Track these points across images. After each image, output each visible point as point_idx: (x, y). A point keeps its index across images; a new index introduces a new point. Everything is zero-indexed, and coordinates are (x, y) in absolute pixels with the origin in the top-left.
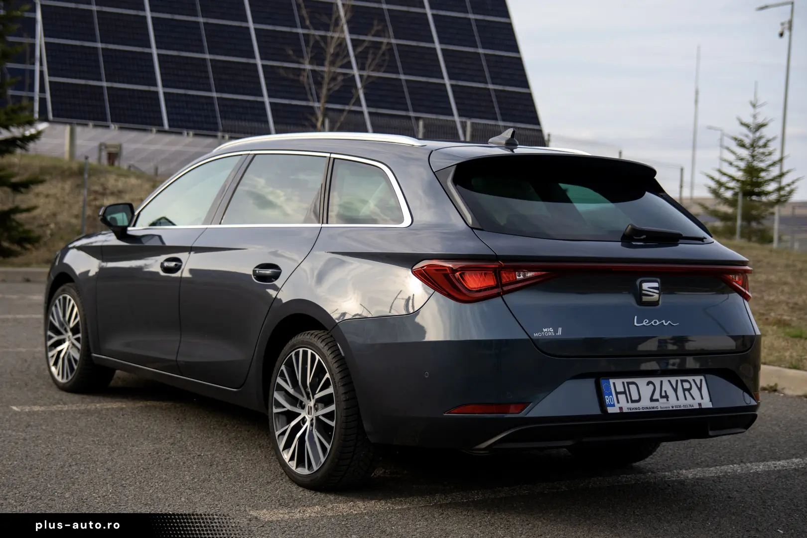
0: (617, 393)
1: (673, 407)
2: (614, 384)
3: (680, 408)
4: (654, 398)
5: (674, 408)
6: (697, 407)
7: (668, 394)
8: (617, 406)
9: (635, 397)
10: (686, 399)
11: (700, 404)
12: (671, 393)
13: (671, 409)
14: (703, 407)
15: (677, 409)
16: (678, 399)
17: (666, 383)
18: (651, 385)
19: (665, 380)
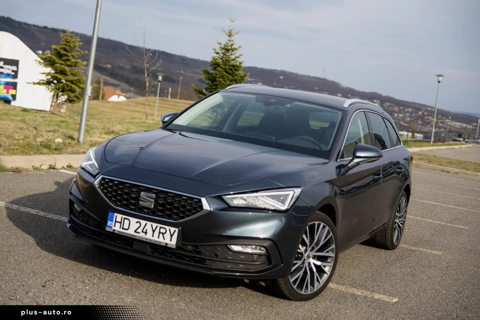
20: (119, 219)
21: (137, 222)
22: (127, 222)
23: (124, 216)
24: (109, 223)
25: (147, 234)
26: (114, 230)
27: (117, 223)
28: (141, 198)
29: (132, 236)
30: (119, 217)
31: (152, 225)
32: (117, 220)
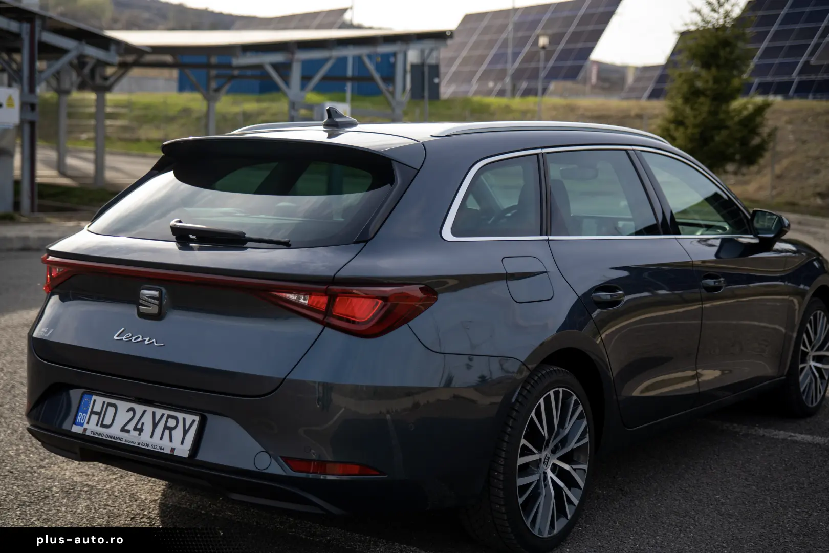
0: (93, 412)
1: (139, 444)
2: (95, 401)
3: (146, 448)
4: (127, 428)
5: (140, 446)
6: (168, 451)
7: (144, 428)
8: (85, 426)
9: (107, 421)
10: (161, 439)
11: (173, 450)
12: (148, 428)
13: (136, 445)
14: (175, 453)
15: (143, 447)
16: (152, 437)
17: (148, 414)
18: (131, 413)
19: (150, 410)
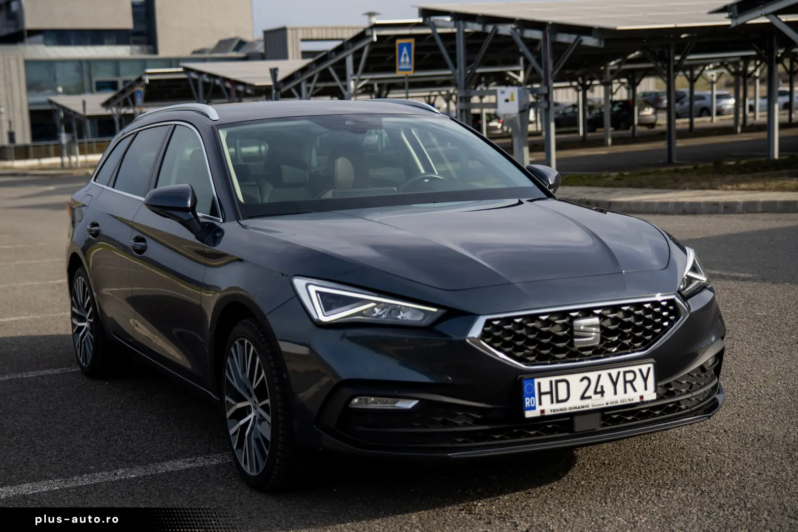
20: (545, 388)
21: (582, 380)
22: (562, 387)
23: (554, 379)
24: (528, 401)
25: (604, 394)
26: (542, 411)
27: (543, 397)
28: (576, 333)
29: (579, 408)
30: (545, 383)
31: (610, 375)
32: (543, 390)
